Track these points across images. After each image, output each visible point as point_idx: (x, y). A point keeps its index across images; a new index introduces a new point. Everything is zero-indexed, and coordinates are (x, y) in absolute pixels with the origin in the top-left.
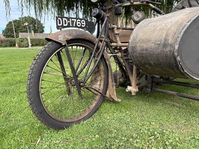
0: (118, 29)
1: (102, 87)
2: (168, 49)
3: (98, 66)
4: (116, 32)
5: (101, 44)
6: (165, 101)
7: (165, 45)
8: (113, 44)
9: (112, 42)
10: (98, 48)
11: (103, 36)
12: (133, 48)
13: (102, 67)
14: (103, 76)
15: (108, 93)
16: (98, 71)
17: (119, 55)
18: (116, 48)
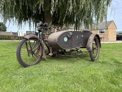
0: (46, 35)
1: (41, 54)
2: (56, 41)
3: (39, 47)
4: (46, 36)
5: (40, 39)
6: (64, 60)
7: (55, 40)
8: (45, 40)
9: (44, 39)
10: (39, 41)
11: (41, 37)
12: (49, 41)
13: (41, 47)
14: (41, 50)
15: (43, 57)
16: (40, 49)
17: (47, 43)
18: (45, 41)
